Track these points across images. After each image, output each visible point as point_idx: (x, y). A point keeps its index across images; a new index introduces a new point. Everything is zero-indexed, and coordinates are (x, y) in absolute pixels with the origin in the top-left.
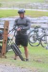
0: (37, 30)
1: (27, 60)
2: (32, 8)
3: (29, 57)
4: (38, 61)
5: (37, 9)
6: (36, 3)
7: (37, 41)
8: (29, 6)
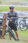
0: (25, 20)
1: (18, 40)
2: (21, 5)
3: (19, 38)
4: (25, 41)
5: (25, 5)
6: (25, 1)
7: (25, 27)
8: (20, 4)
